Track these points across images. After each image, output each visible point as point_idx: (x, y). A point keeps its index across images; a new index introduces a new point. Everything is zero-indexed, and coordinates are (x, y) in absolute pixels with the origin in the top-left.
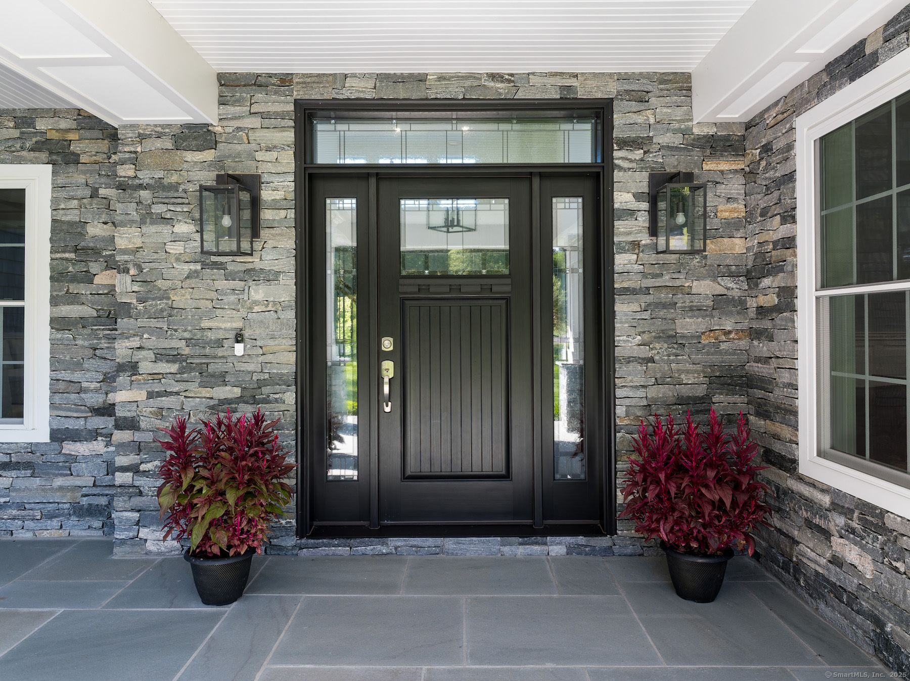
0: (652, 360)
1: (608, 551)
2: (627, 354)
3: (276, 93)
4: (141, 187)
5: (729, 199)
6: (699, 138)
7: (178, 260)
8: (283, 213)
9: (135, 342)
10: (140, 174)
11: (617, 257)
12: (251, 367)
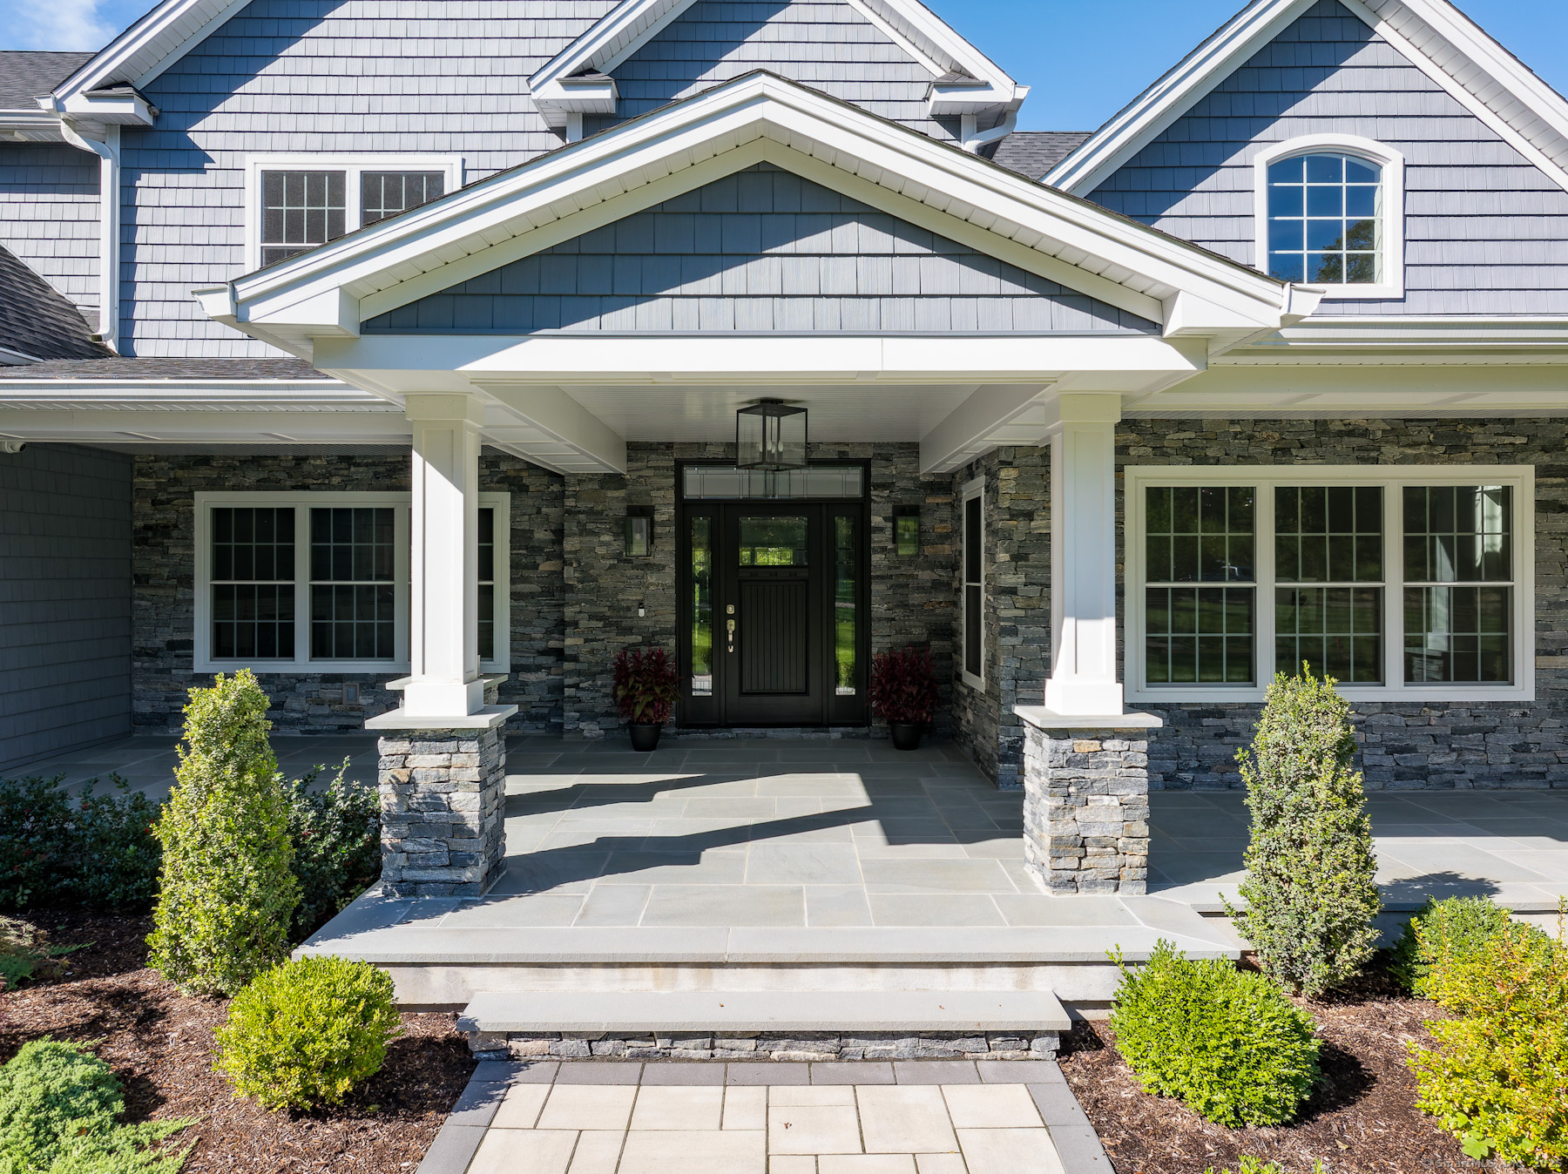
0: (893, 619)
1: (866, 736)
2: (879, 615)
3: (663, 454)
4: (579, 512)
5: (941, 521)
6: (923, 483)
7: (603, 558)
8: (668, 529)
9: (577, 609)
10: (579, 505)
11: (873, 556)
12: (648, 624)
